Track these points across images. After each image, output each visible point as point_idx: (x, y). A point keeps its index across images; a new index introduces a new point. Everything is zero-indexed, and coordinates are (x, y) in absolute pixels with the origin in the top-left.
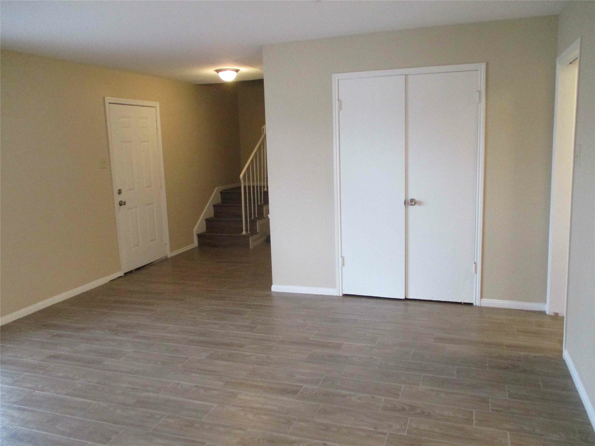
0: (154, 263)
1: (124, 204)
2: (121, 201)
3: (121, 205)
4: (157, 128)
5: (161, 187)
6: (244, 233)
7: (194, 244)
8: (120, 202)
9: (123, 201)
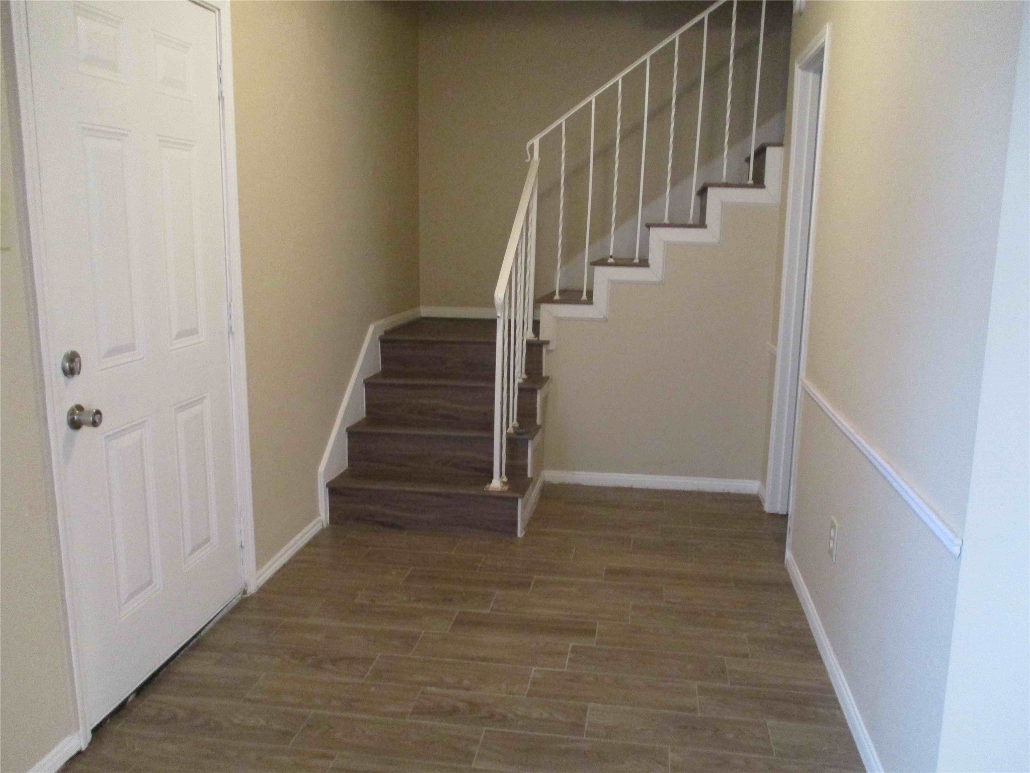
0: (202, 634)
1: (95, 424)
2: (80, 408)
3: (75, 425)
4: (221, 98)
5: (231, 332)
6: (496, 484)
7: (319, 518)
8: (71, 413)
9: (90, 405)
